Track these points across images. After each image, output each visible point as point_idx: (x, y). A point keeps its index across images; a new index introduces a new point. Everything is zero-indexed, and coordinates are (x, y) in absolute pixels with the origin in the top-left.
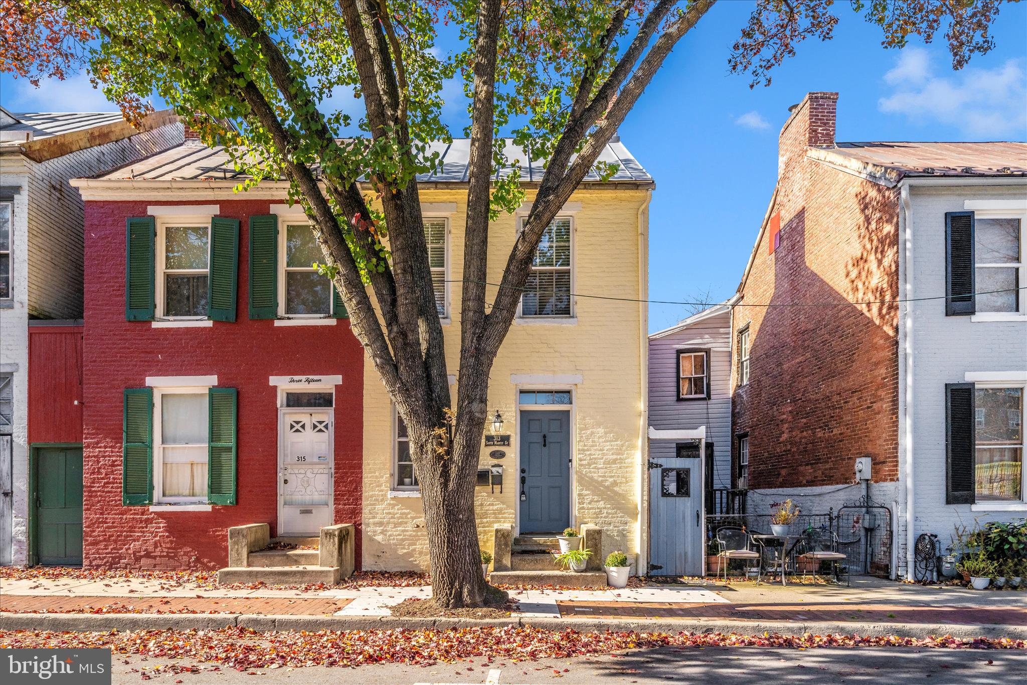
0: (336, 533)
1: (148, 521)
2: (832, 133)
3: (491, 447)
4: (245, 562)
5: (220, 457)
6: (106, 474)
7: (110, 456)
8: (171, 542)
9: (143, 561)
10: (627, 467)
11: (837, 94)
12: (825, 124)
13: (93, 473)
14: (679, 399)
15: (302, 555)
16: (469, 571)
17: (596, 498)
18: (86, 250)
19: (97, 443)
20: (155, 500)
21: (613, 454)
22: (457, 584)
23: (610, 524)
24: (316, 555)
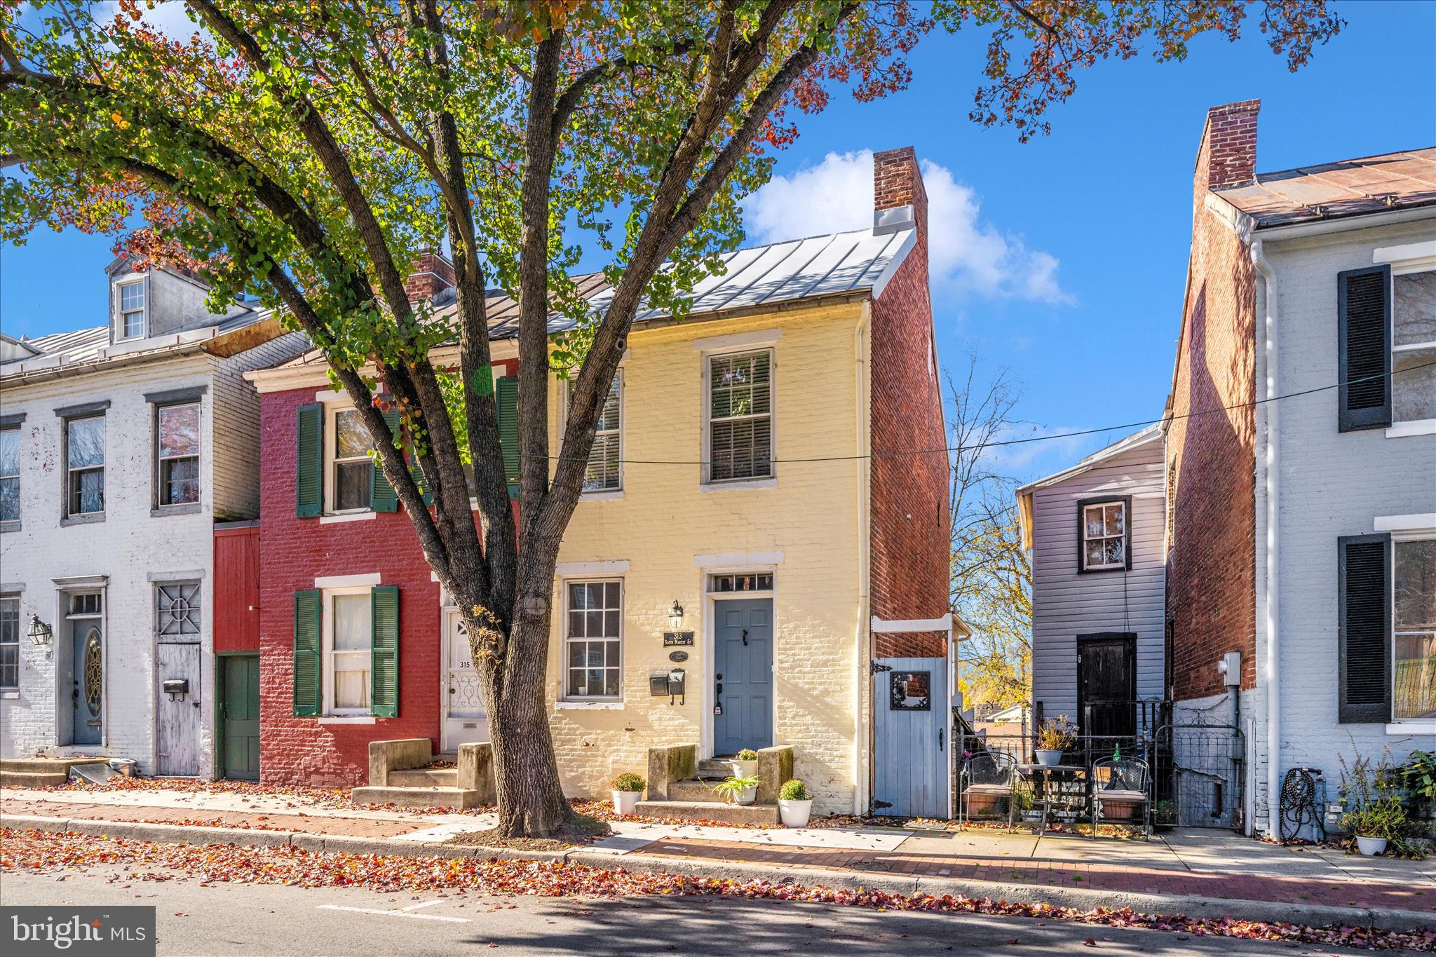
0: (474, 750)
1: (317, 734)
2: (1249, 163)
3: (671, 647)
4: (385, 781)
5: (383, 663)
6: (280, 684)
7: (283, 664)
8: (338, 758)
9: (313, 778)
10: (842, 671)
11: (1258, 102)
12: (1238, 151)
13: (269, 682)
14: (1081, 571)
15: (441, 775)
16: (531, 795)
17: (801, 711)
18: (262, 445)
19: (272, 651)
20: (325, 711)
21: (823, 654)
22: (517, 809)
23: (820, 745)
24: (455, 775)
